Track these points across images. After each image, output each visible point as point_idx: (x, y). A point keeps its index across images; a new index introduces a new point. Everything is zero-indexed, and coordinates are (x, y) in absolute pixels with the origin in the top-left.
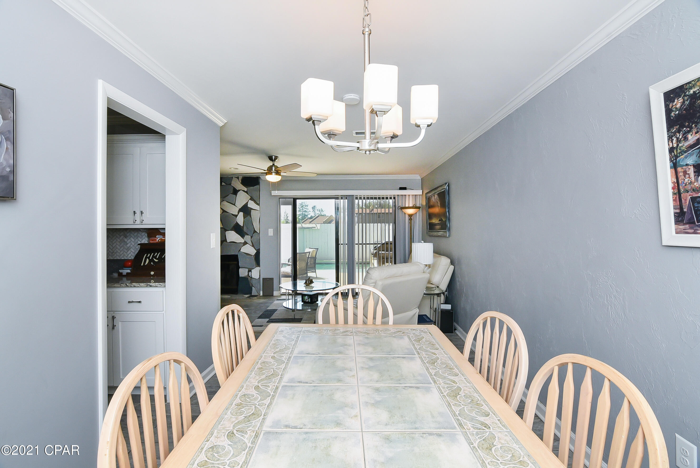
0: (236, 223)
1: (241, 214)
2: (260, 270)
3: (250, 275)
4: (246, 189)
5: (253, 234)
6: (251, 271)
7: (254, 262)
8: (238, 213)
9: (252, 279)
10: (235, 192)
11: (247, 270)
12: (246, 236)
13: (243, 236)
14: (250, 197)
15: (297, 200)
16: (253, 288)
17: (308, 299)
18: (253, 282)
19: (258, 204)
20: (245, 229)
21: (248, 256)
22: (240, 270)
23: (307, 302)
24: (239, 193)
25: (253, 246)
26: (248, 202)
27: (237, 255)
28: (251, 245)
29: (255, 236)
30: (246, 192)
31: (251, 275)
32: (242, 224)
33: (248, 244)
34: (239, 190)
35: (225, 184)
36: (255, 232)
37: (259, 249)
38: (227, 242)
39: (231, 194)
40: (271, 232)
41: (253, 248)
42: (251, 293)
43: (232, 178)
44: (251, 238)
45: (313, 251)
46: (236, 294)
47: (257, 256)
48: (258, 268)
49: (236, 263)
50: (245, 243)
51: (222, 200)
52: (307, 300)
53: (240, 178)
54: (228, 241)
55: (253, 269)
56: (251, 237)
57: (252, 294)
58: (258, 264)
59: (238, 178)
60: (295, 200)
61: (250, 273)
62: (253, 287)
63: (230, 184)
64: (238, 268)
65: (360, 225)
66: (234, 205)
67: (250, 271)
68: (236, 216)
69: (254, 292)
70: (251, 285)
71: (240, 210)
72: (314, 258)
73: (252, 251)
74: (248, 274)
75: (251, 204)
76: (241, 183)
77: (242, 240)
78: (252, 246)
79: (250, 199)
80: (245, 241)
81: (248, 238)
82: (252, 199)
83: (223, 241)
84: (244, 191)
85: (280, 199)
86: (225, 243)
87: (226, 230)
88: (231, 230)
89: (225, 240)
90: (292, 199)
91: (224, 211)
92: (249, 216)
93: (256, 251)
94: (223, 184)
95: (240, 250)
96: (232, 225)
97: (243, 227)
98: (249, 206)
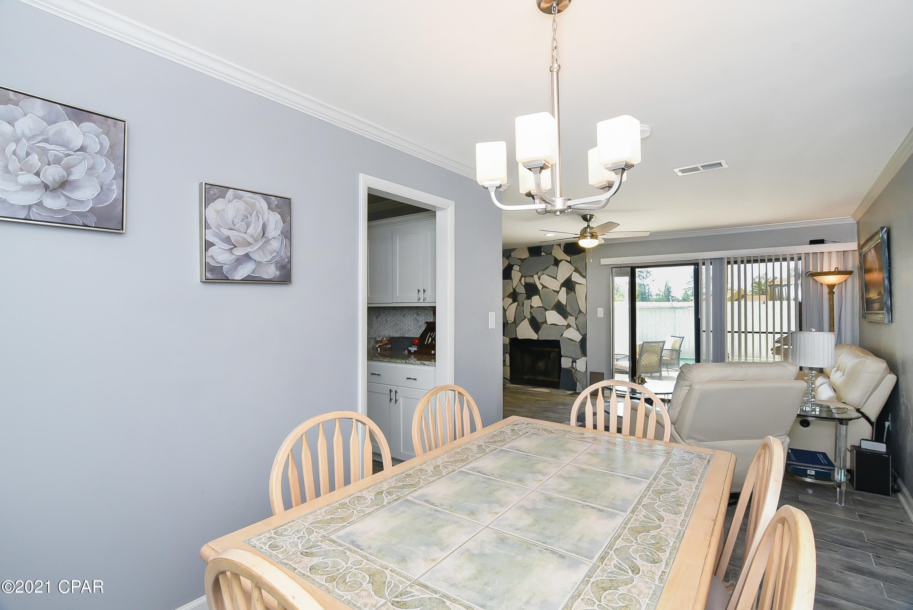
0: (558, 301)
1: (564, 289)
2: (587, 361)
3: (574, 366)
4: (569, 258)
5: (578, 314)
6: (576, 362)
7: (579, 351)
8: (560, 289)
9: (577, 372)
10: (557, 262)
11: (571, 360)
12: (570, 317)
13: (565, 318)
14: (574, 268)
15: (637, 270)
16: (577, 384)
18: (578, 376)
19: (585, 277)
20: (568, 309)
21: (572, 342)
22: (563, 359)
24: (561, 264)
25: (578, 330)
26: (571, 275)
27: (559, 341)
29: (581, 318)
30: (570, 262)
31: (576, 367)
32: (564, 302)
33: (571, 328)
34: (562, 260)
35: (545, 254)
36: (580, 312)
37: (586, 334)
38: (547, 324)
39: (552, 265)
40: (601, 312)
41: (578, 332)
42: (575, 390)
43: (553, 245)
44: (576, 320)
45: (676, 341)
46: (558, 389)
47: (583, 343)
48: (584, 359)
49: (558, 350)
50: (569, 326)
51: (542, 274)
53: (562, 246)
54: (549, 323)
55: (578, 359)
56: (576, 318)
57: (577, 392)
58: (584, 353)
59: (559, 245)
60: (633, 269)
61: (574, 364)
62: (578, 382)
63: (551, 254)
64: (560, 356)
65: (736, 303)
66: (556, 278)
67: (574, 361)
68: (558, 292)
69: (579, 390)
70: (575, 379)
71: (563, 285)
72: (676, 350)
73: (578, 337)
74: (572, 365)
75: (576, 278)
76: (563, 251)
77: (565, 323)
78: (577, 330)
79: (574, 271)
80: (568, 323)
81: (571, 320)
82: (576, 270)
83: (543, 323)
84: (566, 261)
85: (613, 269)
86: (544, 325)
87: (546, 310)
88: (552, 310)
89: (546, 322)
90: (630, 268)
91: (544, 287)
92: (573, 292)
93: (581, 337)
94: (543, 254)
95: (562, 335)
96: (553, 304)
97: (566, 306)
98: (573, 279)
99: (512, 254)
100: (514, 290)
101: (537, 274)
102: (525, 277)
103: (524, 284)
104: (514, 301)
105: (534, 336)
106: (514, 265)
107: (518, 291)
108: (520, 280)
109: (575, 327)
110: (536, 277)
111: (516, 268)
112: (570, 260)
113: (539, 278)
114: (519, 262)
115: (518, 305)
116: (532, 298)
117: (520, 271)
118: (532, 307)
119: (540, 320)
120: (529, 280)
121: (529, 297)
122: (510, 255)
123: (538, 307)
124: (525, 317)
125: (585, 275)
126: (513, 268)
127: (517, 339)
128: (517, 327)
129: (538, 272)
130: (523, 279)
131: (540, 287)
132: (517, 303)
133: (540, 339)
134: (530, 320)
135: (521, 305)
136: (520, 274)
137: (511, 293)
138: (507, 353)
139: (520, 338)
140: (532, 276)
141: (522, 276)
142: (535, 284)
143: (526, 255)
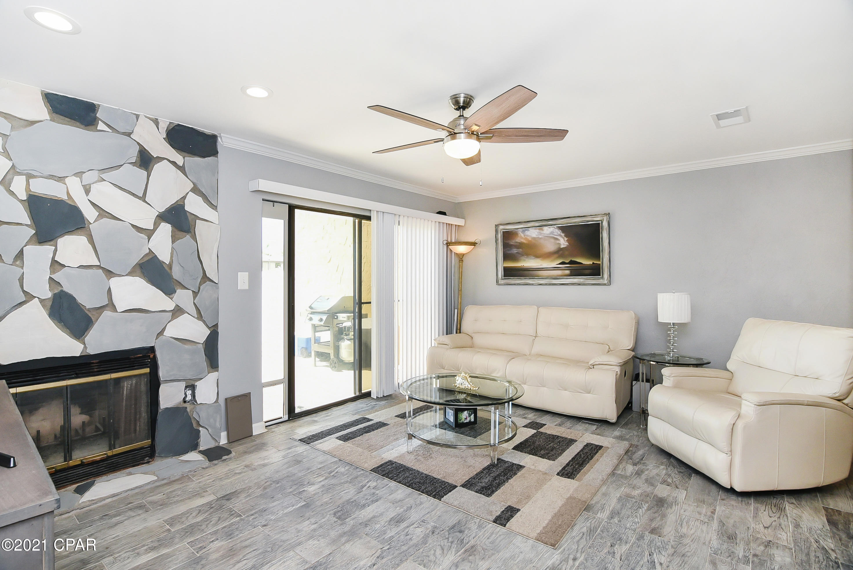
0: (147, 254)
1: (166, 228)
2: (218, 380)
3: (190, 398)
4: (179, 159)
5: (201, 285)
6: (194, 387)
7: (203, 361)
8: (156, 225)
9: (198, 407)
10: (147, 160)
11: (183, 385)
12: (180, 292)
13: (169, 292)
14: (191, 185)
15: (296, 211)
16: (201, 431)
17: (470, 416)
18: (201, 416)
19: (214, 207)
20: (176, 273)
21: (186, 346)
22: (163, 389)
23: (467, 423)
24: (157, 167)
25: (200, 317)
26: (184, 198)
27: (152, 349)
28: (196, 316)
29: (206, 290)
30: (182, 169)
31: (194, 397)
32: (164, 256)
33: (185, 314)
34: (160, 159)
35: (108, 129)
36: (205, 278)
37: (216, 326)
38: (115, 311)
39: (132, 163)
41: (201, 323)
42: (198, 445)
43: (137, 116)
44: (194, 298)
46: (151, 462)
47: (212, 343)
48: (213, 376)
49: (151, 370)
50: (178, 311)
51: (97, 179)
52: (466, 419)
53: (164, 126)
54: (121, 307)
55: (200, 379)
56: (196, 293)
57: (202, 448)
58: (214, 365)
59: (156, 122)
60: (292, 209)
61: (190, 392)
62: (201, 429)
63: (130, 135)
64: (157, 384)
66: (143, 198)
67: (191, 387)
68: (149, 233)
69: (205, 443)
70: (195, 425)
71: (163, 217)
73: (198, 333)
74: (186, 396)
75: (196, 206)
76: (164, 139)
77: (169, 304)
78: (198, 318)
79: (190, 191)
80: (177, 305)
81: (184, 297)
82: (195, 190)
83: (102, 309)
84: (174, 163)
85: (263, 201)
86: (107, 314)
87: (112, 274)
88: (131, 273)
89: (111, 306)
90: (285, 205)
91: (104, 213)
92: (188, 237)
93: (208, 332)
94: (101, 126)
95: (161, 333)
96: (135, 259)
97: (170, 266)
98: (188, 208)
101: (76, 174)
102: (30, 177)
103: (23, 198)
108: (9, 183)
109: (194, 312)
110: (74, 183)
112: (184, 164)
113: (87, 191)
116: (60, 240)
118: (56, 265)
119: (87, 301)
120: (46, 188)
121: (45, 238)
123: (81, 267)
124: (31, 297)
125: (216, 204)
129: (82, 173)
130: (21, 180)
131: (90, 214)
133: (92, 352)
134: (50, 303)
135: (12, 259)
136: (9, 165)
140: (58, 179)
141: (15, 173)
142: (69, 202)
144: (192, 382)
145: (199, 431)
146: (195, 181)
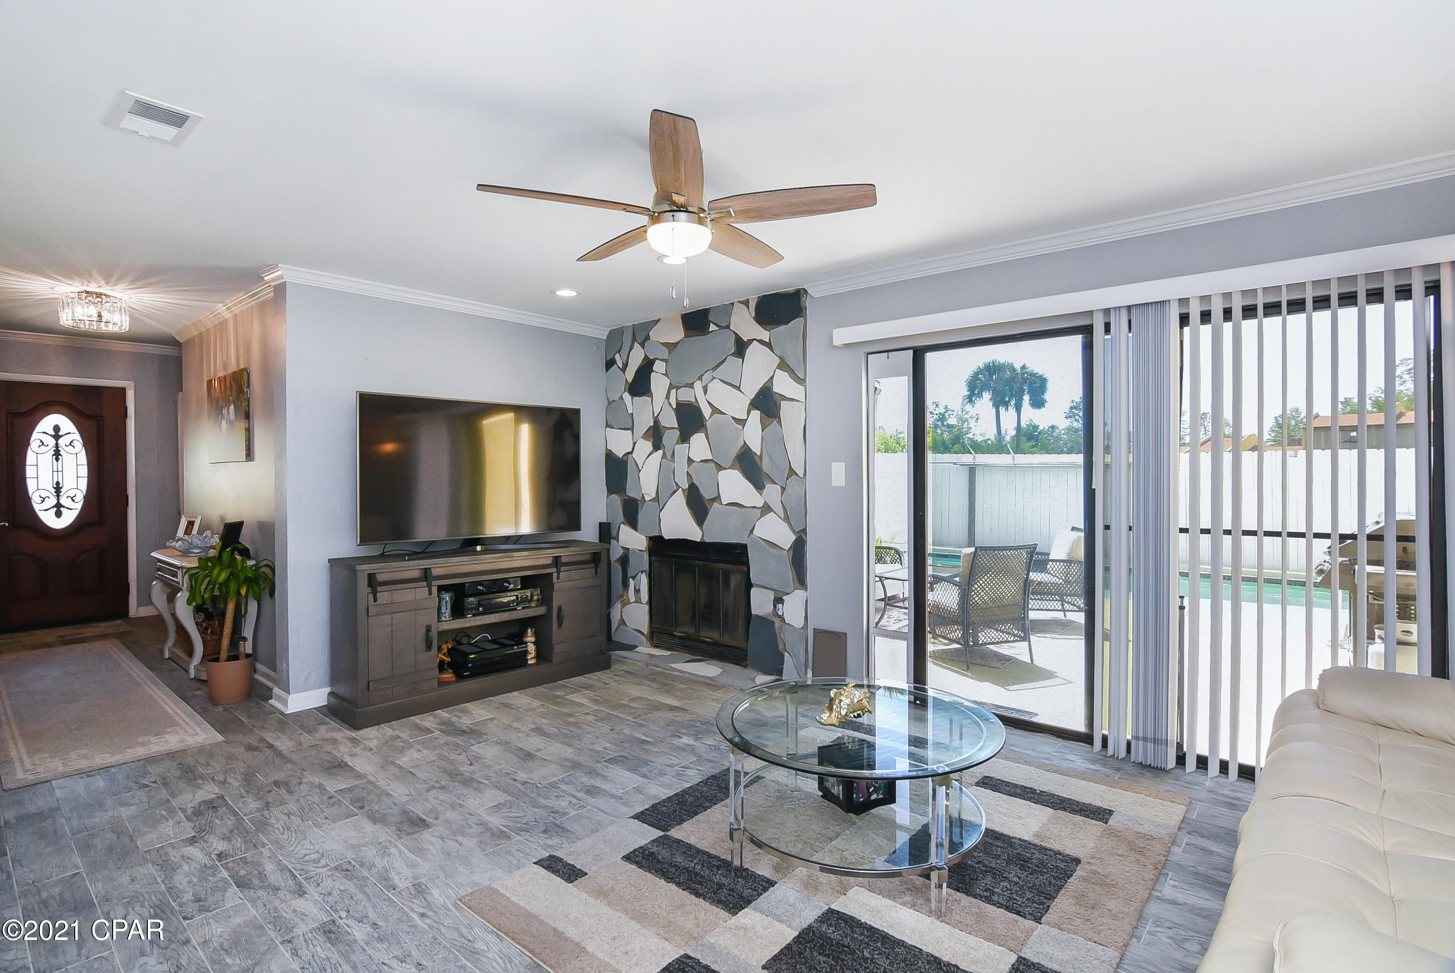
0: (743, 446)
1: (756, 414)
2: (807, 601)
3: (779, 613)
4: (765, 335)
5: (787, 479)
6: (782, 600)
7: (789, 574)
8: (749, 413)
9: (785, 626)
10: (741, 347)
11: (771, 596)
12: (769, 487)
13: (759, 487)
14: (778, 360)
15: (928, 355)
16: (785, 657)
18: (790, 638)
19: (801, 381)
20: (766, 466)
21: (773, 551)
22: (754, 593)
24: (749, 352)
25: (787, 519)
26: (772, 377)
27: (745, 546)
28: (783, 517)
29: (794, 488)
30: (768, 345)
31: (783, 613)
32: (756, 447)
33: (772, 513)
34: (750, 341)
35: (716, 328)
36: (792, 472)
37: (804, 531)
38: (722, 504)
39: (731, 354)
40: (839, 474)
41: (787, 526)
42: (780, 672)
43: (733, 304)
44: (782, 494)
46: (742, 667)
47: (799, 552)
48: (801, 594)
49: (743, 568)
50: (766, 509)
51: (711, 378)
53: (753, 304)
54: (725, 500)
55: (788, 594)
56: (783, 489)
57: (784, 678)
58: (801, 580)
59: (746, 303)
60: (919, 355)
61: (779, 606)
62: (786, 654)
63: (728, 327)
64: (749, 585)
66: (738, 388)
67: (778, 600)
68: (742, 422)
69: (790, 674)
70: (781, 646)
71: (755, 404)
73: (785, 538)
74: (775, 609)
75: (783, 385)
76: (753, 318)
77: (758, 501)
78: (784, 520)
79: (777, 368)
80: (765, 502)
81: (772, 492)
82: (783, 365)
83: (714, 500)
84: (761, 342)
85: (869, 356)
86: (716, 505)
87: (720, 468)
88: (732, 467)
89: (717, 498)
90: (912, 351)
91: (715, 410)
92: (775, 422)
93: (793, 538)
94: (712, 327)
95: (752, 531)
96: (734, 452)
97: (761, 457)
98: (776, 389)
99: (651, 334)
100: (656, 421)
101: (700, 378)
102: (678, 388)
103: (674, 407)
104: (657, 446)
105: (694, 533)
106: (656, 359)
107: (664, 422)
108: (668, 397)
109: (782, 513)
110: (698, 385)
111: (659, 367)
112: (770, 340)
113: (706, 390)
114: (664, 353)
115: (664, 456)
116: (692, 438)
117: (666, 375)
118: (690, 461)
119: (706, 493)
120: (685, 395)
121: (685, 438)
122: (648, 338)
123: (702, 461)
124: (678, 487)
125: (801, 376)
126: (654, 368)
127: (660, 538)
128: (661, 510)
129: (703, 375)
130: (673, 392)
131: (706, 411)
132: (660, 452)
133: (707, 540)
134: (687, 492)
135: (669, 456)
136: (666, 382)
137: (651, 427)
138: (642, 572)
139: (666, 538)
140: (691, 386)
141: (671, 387)
142: (696, 404)
143: (677, 333)
144: (780, 595)
145: (784, 656)
146: (781, 355)
